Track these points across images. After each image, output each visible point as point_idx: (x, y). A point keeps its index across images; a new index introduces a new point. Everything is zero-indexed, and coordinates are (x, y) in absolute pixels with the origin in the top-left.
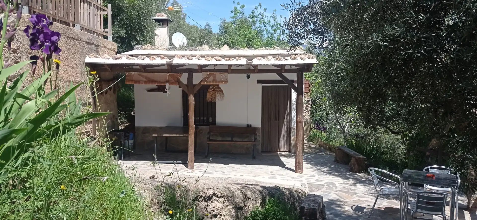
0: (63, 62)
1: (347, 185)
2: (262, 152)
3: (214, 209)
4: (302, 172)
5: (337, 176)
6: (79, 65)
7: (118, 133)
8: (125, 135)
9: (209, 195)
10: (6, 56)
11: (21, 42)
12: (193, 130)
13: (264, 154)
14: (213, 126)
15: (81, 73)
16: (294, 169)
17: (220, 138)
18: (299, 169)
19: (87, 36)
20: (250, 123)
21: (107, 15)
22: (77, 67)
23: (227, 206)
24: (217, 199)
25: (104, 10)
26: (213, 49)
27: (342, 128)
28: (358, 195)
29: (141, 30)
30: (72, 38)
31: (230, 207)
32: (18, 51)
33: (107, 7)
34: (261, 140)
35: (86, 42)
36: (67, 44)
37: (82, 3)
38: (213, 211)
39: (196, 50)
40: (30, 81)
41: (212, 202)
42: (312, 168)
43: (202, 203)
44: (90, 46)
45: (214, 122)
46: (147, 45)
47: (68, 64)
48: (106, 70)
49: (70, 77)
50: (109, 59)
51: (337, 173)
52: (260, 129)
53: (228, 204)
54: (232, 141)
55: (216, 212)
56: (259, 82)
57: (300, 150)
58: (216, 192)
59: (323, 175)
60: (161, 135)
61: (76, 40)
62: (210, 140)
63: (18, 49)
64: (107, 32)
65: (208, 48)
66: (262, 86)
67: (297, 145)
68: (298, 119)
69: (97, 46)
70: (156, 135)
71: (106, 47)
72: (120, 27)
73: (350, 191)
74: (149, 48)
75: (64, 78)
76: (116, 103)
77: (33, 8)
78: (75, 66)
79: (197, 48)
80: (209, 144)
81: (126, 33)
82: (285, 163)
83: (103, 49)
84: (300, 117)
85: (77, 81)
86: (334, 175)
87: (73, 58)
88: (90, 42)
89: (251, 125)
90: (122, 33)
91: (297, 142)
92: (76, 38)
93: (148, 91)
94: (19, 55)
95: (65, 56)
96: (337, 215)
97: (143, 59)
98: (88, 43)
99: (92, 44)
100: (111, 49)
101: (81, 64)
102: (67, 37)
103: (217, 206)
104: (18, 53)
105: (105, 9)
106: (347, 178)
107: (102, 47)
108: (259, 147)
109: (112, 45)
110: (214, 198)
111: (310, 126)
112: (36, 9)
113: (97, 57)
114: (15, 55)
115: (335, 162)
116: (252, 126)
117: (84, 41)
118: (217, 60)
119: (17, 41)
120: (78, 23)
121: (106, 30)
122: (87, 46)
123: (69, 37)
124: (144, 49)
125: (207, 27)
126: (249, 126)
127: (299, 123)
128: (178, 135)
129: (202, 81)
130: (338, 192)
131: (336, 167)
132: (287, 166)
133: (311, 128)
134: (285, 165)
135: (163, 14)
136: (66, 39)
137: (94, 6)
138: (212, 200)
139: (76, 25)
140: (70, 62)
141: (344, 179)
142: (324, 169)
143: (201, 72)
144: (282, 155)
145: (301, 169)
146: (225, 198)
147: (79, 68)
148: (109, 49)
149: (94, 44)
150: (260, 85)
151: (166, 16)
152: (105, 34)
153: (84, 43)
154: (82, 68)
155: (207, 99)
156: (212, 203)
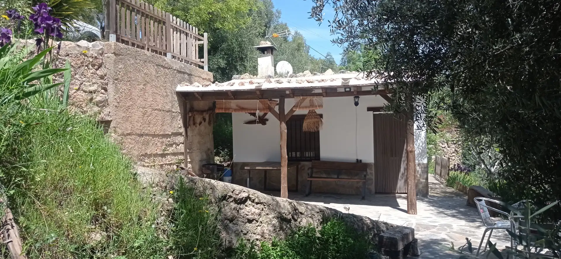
0: (152, 89)
1: (468, 228)
2: (376, 193)
3: (247, 213)
4: (415, 212)
5: (461, 219)
6: (169, 94)
7: (211, 167)
8: (218, 169)
9: (241, 197)
10: (93, 82)
11: (108, 69)
12: (285, 161)
13: (378, 196)
14: (316, 161)
15: (171, 102)
16: (407, 210)
17: (324, 176)
18: (411, 209)
19: (177, 65)
20: (359, 158)
21: (203, 45)
22: (167, 96)
23: (267, 214)
24: (253, 204)
25: (199, 40)
26: (315, 74)
27: (487, 168)
28: (476, 236)
29: (242, 59)
30: (162, 66)
31: (270, 216)
32: (106, 77)
33: (203, 36)
34: (373, 178)
35: (178, 70)
36: (157, 73)
37: (175, 32)
38: (247, 215)
39: (296, 77)
40: (116, 106)
41: (246, 206)
42: (432, 210)
43: (232, 204)
44: (182, 75)
45: (317, 156)
46: (245, 74)
47: (156, 92)
48: (197, 99)
49: (160, 105)
50: (198, 87)
51: (463, 215)
52: (372, 165)
53: (267, 212)
54: (338, 178)
55: (250, 217)
56: (369, 109)
57: (413, 186)
58: (251, 196)
59: (442, 217)
60: (254, 168)
61: (166, 68)
62: (311, 177)
63: (105, 75)
64: (203, 62)
65: (310, 74)
66: (374, 115)
67: (408, 180)
68: (409, 148)
69: (190, 75)
70: (249, 168)
71: (200, 77)
72: (220, 58)
73: (468, 233)
74: (247, 77)
75: (152, 106)
76: (211, 136)
77: (122, 37)
78: (165, 94)
79: (298, 75)
80: (311, 181)
81: (226, 64)
82: (400, 205)
83: (197, 78)
84: (411, 145)
85: (167, 110)
86: (458, 218)
87: (163, 86)
88: (182, 70)
89: (361, 161)
90: (223, 63)
91: (408, 177)
92: (166, 66)
93: (246, 123)
94: (106, 81)
95: (154, 84)
96: (434, 253)
97: (232, 85)
98: (180, 72)
99: (184, 73)
100: (206, 79)
101: (172, 93)
102: (157, 65)
103: (252, 211)
104: (105, 80)
105: (201, 38)
106: (473, 221)
107: (196, 76)
108: (373, 188)
109: (207, 75)
110: (249, 202)
111: (449, 167)
112: (124, 37)
113: (187, 85)
114: (102, 81)
115: (467, 205)
116: (363, 162)
117: (175, 70)
118: (309, 82)
119: (105, 67)
120: (170, 52)
121: (202, 60)
122: (178, 75)
123: (159, 66)
124: (242, 79)
125: (328, 57)
126: (359, 162)
127: (410, 154)
128: (271, 168)
129: (294, 106)
130: (451, 233)
131: (465, 211)
132: (401, 208)
133: (449, 170)
134: (399, 206)
135: (268, 42)
136: (156, 67)
137: (191, 37)
138: (246, 204)
139: (167, 54)
140: (160, 91)
141: (468, 222)
142: (449, 212)
143: (293, 97)
144: (400, 197)
145: (414, 210)
146: (265, 205)
147: (170, 97)
148: (203, 79)
149: (188, 73)
150: (371, 113)
151: (270, 43)
152: (201, 64)
153: (175, 71)
154: (172, 97)
155: (304, 128)
156: (246, 208)
